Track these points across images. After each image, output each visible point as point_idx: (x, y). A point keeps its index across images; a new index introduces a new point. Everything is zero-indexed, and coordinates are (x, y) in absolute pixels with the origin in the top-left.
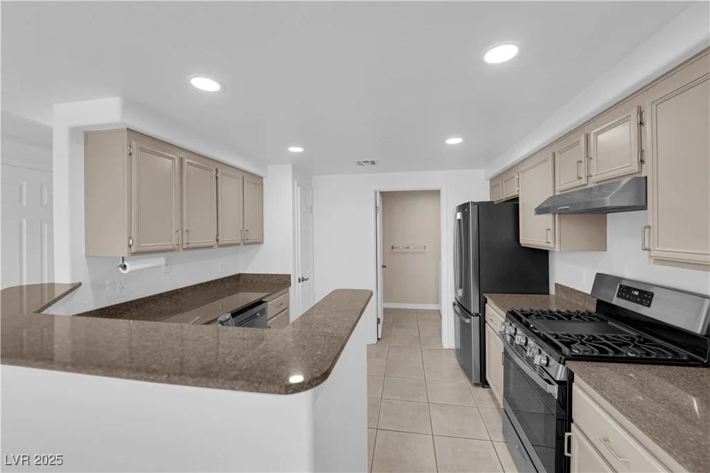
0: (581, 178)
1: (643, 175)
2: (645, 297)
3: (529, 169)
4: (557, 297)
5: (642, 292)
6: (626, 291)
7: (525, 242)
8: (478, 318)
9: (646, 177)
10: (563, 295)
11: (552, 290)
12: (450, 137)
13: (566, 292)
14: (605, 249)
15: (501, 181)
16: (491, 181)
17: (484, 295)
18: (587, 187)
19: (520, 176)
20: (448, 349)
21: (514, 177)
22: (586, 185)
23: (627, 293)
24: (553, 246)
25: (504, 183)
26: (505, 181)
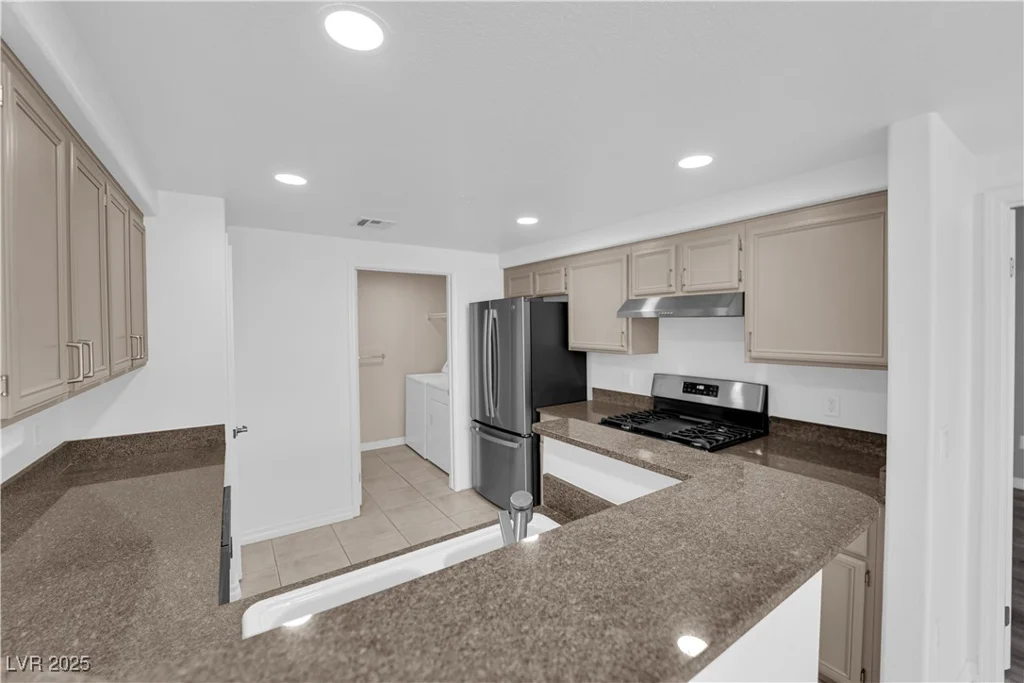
0: (671, 286)
1: (741, 290)
2: (711, 390)
3: (586, 266)
4: (594, 401)
5: (707, 387)
6: (690, 387)
7: (575, 345)
8: (530, 439)
9: (744, 293)
10: (601, 399)
11: (590, 397)
12: (523, 216)
13: (609, 396)
14: (656, 351)
15: (531, 274)
16: (505, 270)
17: (538, 410)
18: (675, 295)
19: (571, 272)
20: (462, 491)
21: (558, 272)
22: (674, 293)
23: (692, 388)
24: (626, 349)
25: (537, 277)
26: (540, 275)
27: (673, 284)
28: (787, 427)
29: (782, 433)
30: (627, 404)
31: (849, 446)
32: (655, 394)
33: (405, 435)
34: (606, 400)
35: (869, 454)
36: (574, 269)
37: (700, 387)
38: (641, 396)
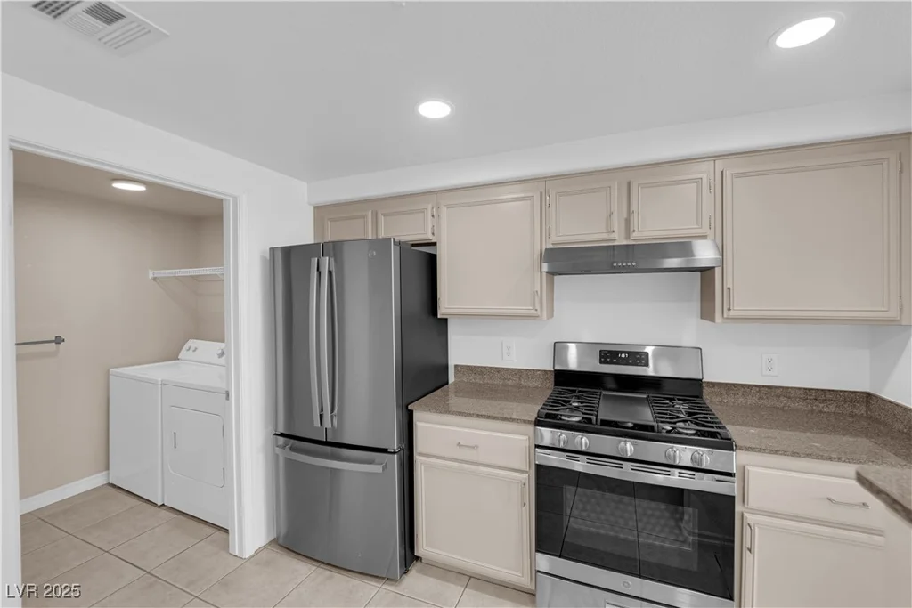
0: (613, 232)
2: (638, 358)
3: (471, 204)
4: (457, 382)
5: (631, 355)
6: (608, 356)
10: (469, 379)
11: (452, 379)
13: (481, 374)
14: (553, 315)
15: (370, 214)
16: (317, 208)
17: (410, 407)
18: (616, 243)
19: (444, 211)
20: (257, 552)
21: (422, 211)
22: (615, 240)
23: (612, 358)
24: (538, 313)
25: (382, 219)
26: (385, 215)
27: (616, 229)
28: (723, 391)
29: (719, 399)
30: (510, 382)
31: (792, 405)
32: (557, 367)
33: (107, 468)
34: (478, 379)
35: (812, 411)
36: (449, 206)
37: (623, 355)
38: (530, 370)
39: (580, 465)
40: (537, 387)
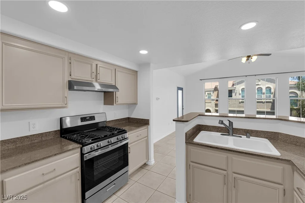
2: (92, 118)
22: (93, 81)
23: (85, 119)
24: (67, 105)
30: (35, 141)
37: (88, 118)
38: (47, 132)
39: (97, 154)
40: (51, 139)
